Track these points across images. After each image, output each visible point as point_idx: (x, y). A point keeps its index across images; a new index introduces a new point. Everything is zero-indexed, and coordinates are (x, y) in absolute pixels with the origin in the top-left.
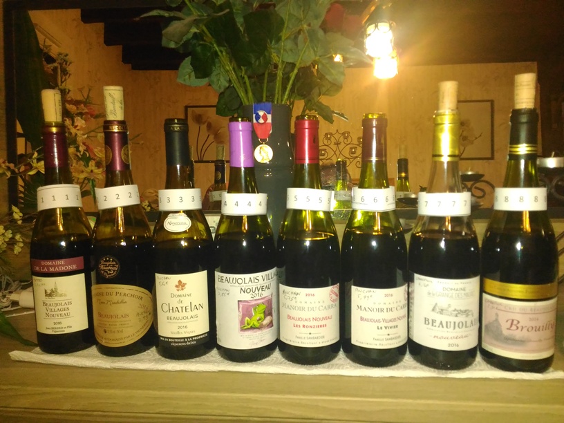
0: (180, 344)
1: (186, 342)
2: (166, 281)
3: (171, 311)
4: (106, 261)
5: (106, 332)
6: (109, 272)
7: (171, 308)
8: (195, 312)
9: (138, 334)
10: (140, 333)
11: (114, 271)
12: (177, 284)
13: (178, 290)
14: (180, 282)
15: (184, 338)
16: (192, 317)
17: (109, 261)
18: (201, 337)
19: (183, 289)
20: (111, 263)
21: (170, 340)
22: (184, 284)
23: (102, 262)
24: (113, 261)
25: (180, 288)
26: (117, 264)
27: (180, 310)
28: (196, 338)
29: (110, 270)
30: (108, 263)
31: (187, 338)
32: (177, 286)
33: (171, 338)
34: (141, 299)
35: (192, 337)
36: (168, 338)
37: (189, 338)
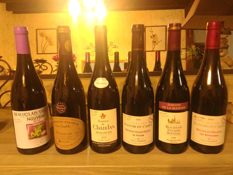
0: (103, 146)
1: (106, 145)
2: (96, 113)
3: (98, 129)
4: (59, 104)
5: (60, 142)
6: (61, 110)
7: (98, 127)
8: (110, 130)
9: (77, 143)
10: (78, 142)
11: (64, 110)
12: (101, 115)
13: (102, 118)
14: (103, 114)
15: (105, 143)
16: (109, 132)
17: (61, 104)
18: (113, 142)
19: (104, 118)
20: (62, 106)
21: (97, 143)
22: (105, 116)
23: (57, 105)
24: (63, 105)
25: (103, 117)
26: (65, 106)
27: (103, 129)
28: (111, 143)
29: (61, 109)
30: (60, 106)
31: (106, 143)
32: (101, 116)
33: (98, 143)
34: (78, 125)
35: (109, 143)
36: (97, 142)
37: (107, 143)
